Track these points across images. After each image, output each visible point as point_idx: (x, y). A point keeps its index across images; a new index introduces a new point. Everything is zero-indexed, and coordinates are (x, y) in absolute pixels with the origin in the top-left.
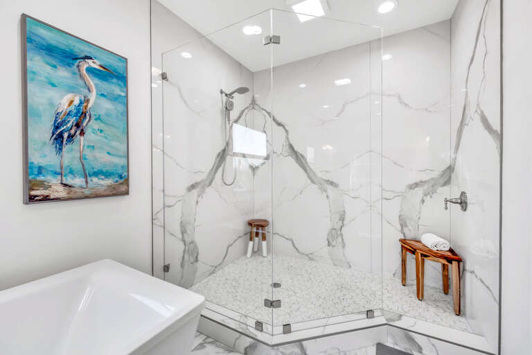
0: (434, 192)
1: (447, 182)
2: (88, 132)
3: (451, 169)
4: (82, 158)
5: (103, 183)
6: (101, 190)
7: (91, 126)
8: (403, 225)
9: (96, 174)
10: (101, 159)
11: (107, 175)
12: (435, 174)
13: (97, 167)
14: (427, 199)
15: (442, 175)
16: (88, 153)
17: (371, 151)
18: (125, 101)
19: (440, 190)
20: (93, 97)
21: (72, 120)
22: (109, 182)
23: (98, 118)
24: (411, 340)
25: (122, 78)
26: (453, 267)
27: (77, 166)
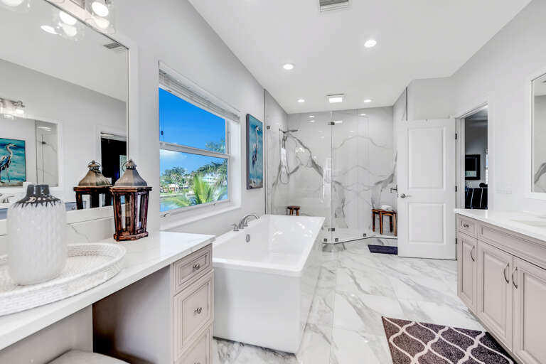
0: (386, 186)
1: (392, 181)
2: (10, 166)
3: (393, 175)
4: (8, 175)
5: (15, 182)
6: (15, 184)
7: (11, 165)
8: (373, 203)
9: (12, 179)
10: (15, 174)
11: (17, 179)
12: (387, 178)
13: (13, 177)
14: (383, 190)
15: (389, 178)
16: (9, 172)
17: (358, 166)
18: (24, 155)
19: (389, 185)
20: (11, 156)
21: (4, 163)
22: (18, 181)
23: (14, 162)
24: (380, 241)
25: (23, 147)
26: (394, 216)
27: (6, 176)
